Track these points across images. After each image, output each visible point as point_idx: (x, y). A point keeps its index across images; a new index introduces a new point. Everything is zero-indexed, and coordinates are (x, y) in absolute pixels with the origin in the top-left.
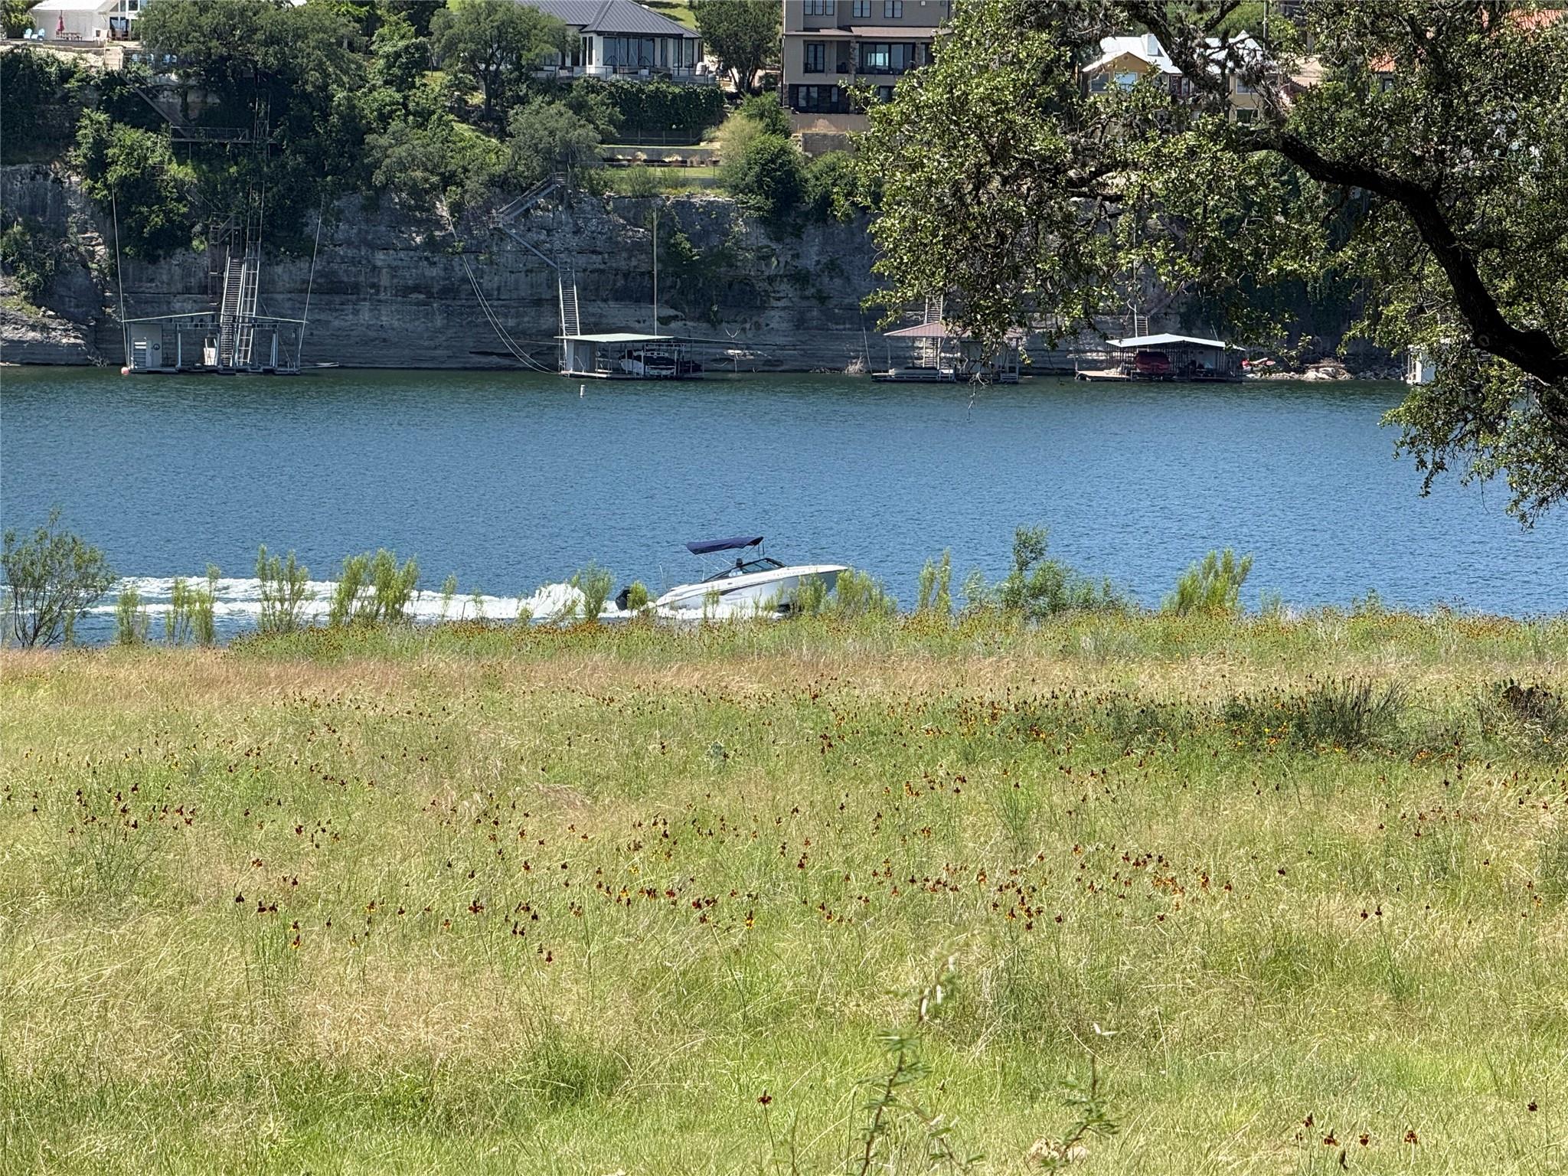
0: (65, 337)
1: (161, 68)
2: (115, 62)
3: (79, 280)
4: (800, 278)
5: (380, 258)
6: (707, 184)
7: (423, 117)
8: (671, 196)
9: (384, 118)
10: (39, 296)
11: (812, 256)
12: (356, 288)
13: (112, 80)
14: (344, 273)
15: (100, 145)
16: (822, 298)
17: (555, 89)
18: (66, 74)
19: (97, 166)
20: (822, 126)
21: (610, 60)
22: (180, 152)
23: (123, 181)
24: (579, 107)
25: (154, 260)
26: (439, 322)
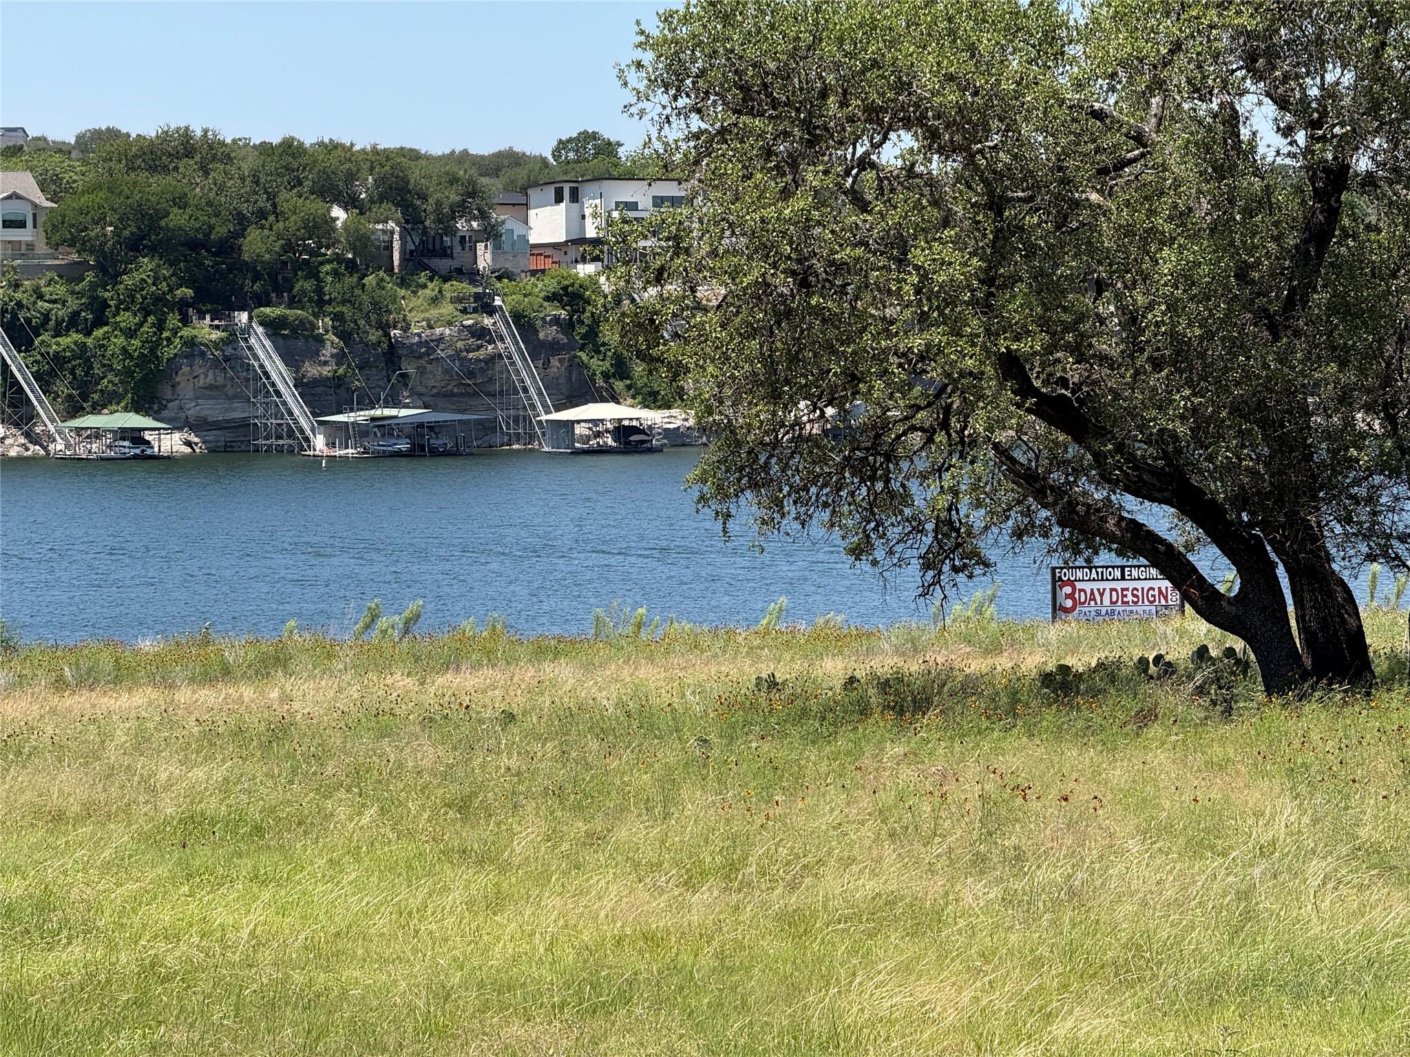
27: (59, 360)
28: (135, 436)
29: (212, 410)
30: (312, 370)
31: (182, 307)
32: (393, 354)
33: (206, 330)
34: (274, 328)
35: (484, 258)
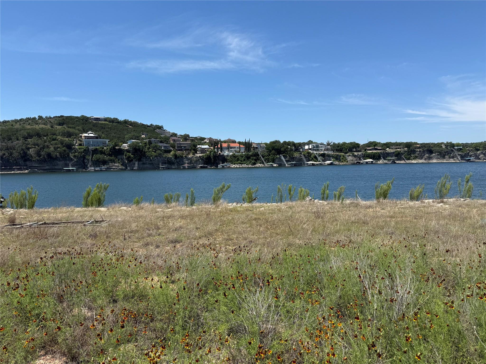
0: (124, 168)
1: (130, 149)
2: (127, 148)
3: (125, 164)
4: (177, 162)
5: (147, 161)
6: (170, 156)
7: (150, 152)
8: (168, 157)
9: (147, 152)
10: (122, 165)
11: (178, 160)
12: (145, 164)
13: (127, 150)
14: (144, 163)
15: (126, 154)
16: (179, 163)
17: (159, 150)
18: (123, 149)
19: (126, 156)
20: (179, 152)
21: (164, 148)
22: (132, 155)
23: (128, 157)
24: (161, 151)
25: (130, 162)
26: (151, 166)
27: (266, 159)
28: (272, 165)
29: (278, 163)
30: (287, 159)
31: (276, 154)
32: (293, 158)
33: (278, 156)
34: (283, 156)
35: (301, 150)
